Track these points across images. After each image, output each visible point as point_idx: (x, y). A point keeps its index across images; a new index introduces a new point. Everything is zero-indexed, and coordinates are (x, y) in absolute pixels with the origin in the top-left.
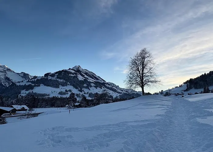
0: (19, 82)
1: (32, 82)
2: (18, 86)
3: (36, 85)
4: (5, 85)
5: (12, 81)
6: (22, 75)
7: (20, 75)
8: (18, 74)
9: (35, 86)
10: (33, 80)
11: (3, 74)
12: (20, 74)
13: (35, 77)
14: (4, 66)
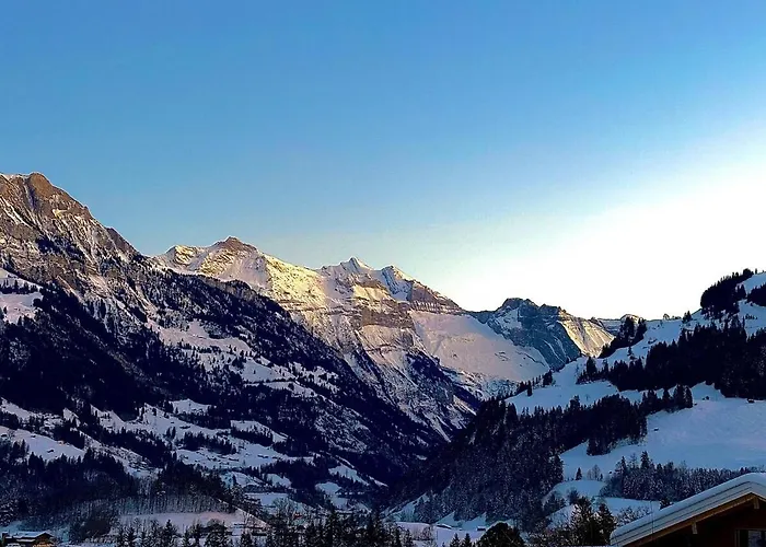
0: (525, 388)
1: (623, 376)
2: (527, 420)
3: (660, 394)
4: (420, 415)
5: (453, 378)
6: (513, 322)
7: (498, 330)
8: (483, 316)
9: (652, 405)
10: (621, 356)
11: (396, 332)
12: (500, 320)
13: (629, 330)
14: (388, 273)
